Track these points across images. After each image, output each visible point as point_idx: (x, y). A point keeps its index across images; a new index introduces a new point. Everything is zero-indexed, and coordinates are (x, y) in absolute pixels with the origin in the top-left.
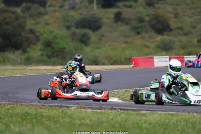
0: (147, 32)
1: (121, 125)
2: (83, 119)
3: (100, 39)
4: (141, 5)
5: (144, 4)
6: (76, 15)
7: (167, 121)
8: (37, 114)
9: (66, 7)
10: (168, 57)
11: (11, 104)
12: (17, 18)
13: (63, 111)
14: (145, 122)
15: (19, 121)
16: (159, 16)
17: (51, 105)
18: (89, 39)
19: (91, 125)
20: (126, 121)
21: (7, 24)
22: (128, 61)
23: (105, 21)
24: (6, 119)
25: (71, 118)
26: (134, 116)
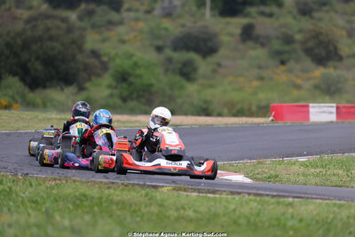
0: (297, 60)
1: (249, 221)
2: (183, 208)
3: (214, 71)
4: (290, 12)
5: (295, 11)
6: (173, 28)
7: (331, 216)
8: (101, 198)
9: (157, 12)
10: (335, 105)
11: (55, 180)
12: (70, 30)
13: (147, 195)
14: (292, 217)
15: (69, 208)
16: (321, 33)
17: (126, 182)
18: (195, 70)
19: (197, 220)
20: (258, 215)
21: (51, 38)
22: (263, 110)
23: (224, 39)
24: (48, 205)
25: (161, 205)
26: (272, 207)
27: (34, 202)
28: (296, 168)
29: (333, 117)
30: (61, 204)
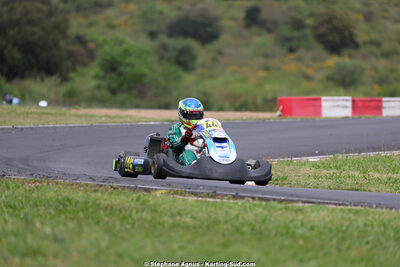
0: (309, 48)
1: (253, 229)
2: (179, 214)
3: (215, 60)
6: (168, 11)
7: (347, 224)
8: (87, 203)
10: (350, 98)
11: (35, 182)
12: (51, 13)
13: (138, 199)
14: (302, 224)
15: (50, 214)
16: (335, 18)
17: (115, 185)
18: (193, 58)
19: (195, 227)
20: (264, 222)
21: (31, 22)
22: (270, 104)
23: (226, 23)
24: (27, 210)
25: (154, 211)
26: (280, 212)
27: (10, 207)
28: (306, 169)
29: (348, 112)
30: (42, 209)
